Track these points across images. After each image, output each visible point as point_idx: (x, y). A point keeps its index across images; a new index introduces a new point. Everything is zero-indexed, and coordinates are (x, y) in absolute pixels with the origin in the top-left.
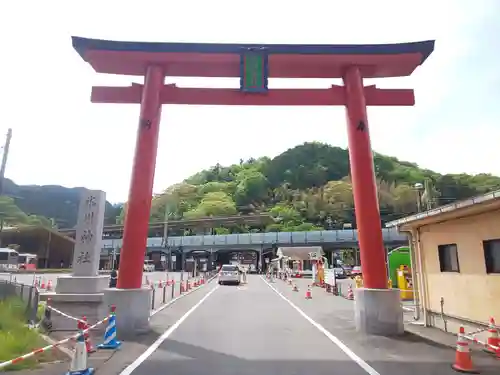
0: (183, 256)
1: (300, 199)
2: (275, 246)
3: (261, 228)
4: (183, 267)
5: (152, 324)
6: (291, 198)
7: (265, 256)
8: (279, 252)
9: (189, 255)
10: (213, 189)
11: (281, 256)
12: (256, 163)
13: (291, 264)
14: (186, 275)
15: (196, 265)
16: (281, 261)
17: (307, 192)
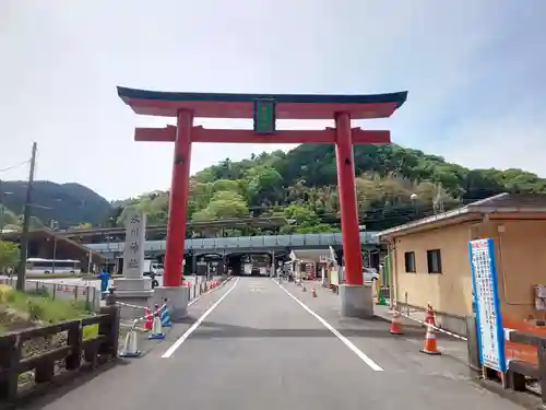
0: (194, 259)
1: (316, 197)
2: (289, 249)
3: (275, 230)
4: (194, 270)
5: (189, 313)
6: (307, 197)
7: (278, 259)
8: (292, 255)
9: (198, 258)
10: (222, 188)
11: (294, 259)
12: (270, 157)
13: (303, 267)
14: (200, 278)
15: (209, 268)
16: (294, 264)
17: (324, 190)
